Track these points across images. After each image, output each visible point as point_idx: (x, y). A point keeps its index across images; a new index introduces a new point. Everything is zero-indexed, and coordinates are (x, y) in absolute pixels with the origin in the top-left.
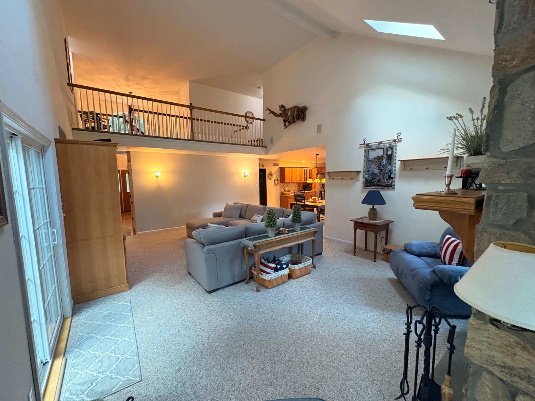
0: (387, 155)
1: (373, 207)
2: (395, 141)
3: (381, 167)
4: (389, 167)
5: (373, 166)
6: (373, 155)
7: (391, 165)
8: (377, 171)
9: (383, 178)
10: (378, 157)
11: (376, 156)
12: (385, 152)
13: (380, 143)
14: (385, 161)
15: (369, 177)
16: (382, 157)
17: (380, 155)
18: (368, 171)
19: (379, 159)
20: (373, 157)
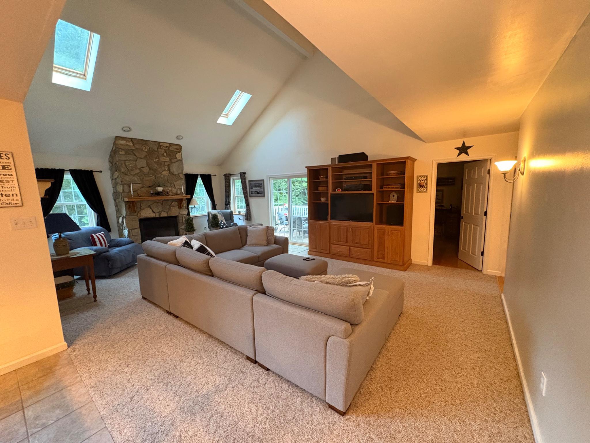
1: (60, 235)
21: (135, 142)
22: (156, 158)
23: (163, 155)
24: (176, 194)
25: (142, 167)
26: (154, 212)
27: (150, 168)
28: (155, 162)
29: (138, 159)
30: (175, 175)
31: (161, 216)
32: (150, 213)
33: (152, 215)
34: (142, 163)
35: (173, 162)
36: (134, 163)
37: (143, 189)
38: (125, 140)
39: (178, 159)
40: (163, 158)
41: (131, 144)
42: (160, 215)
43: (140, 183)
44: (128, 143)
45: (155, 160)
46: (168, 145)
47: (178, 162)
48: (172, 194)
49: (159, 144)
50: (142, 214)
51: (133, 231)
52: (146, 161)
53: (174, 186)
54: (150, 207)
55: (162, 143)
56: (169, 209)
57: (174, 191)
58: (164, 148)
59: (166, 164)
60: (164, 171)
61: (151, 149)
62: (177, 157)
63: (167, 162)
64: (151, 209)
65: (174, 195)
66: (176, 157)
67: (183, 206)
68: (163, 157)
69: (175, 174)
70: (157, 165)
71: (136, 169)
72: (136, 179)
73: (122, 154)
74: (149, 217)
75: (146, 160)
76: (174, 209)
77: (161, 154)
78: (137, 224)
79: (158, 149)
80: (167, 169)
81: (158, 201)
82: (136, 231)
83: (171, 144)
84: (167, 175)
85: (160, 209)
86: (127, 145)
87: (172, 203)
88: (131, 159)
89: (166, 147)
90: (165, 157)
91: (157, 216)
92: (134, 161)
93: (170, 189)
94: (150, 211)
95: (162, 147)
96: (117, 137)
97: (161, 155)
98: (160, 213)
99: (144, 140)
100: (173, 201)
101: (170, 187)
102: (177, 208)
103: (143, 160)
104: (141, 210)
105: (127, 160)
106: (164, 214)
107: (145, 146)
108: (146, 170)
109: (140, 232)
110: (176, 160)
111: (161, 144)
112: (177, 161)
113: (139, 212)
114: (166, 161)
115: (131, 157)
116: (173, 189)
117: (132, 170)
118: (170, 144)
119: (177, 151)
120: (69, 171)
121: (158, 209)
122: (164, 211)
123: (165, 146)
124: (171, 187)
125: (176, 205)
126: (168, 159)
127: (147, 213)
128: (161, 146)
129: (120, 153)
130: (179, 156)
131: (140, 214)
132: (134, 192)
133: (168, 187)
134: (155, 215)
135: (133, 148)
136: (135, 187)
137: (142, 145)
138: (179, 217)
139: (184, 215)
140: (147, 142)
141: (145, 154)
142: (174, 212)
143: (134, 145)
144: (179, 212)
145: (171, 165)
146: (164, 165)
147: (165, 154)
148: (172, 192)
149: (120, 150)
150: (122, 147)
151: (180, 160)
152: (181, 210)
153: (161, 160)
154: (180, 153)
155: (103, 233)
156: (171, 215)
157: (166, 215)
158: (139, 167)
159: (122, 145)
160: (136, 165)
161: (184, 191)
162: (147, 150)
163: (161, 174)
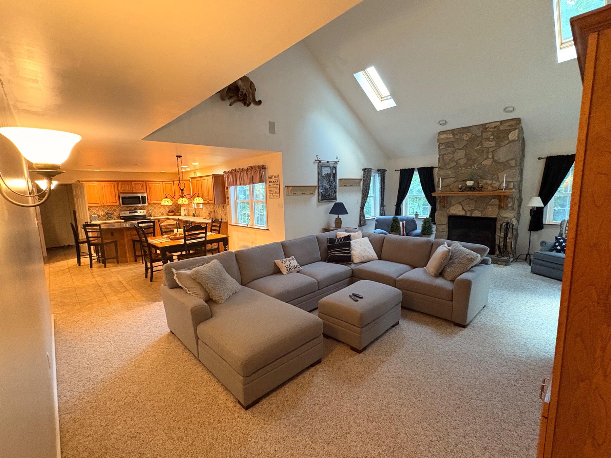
0: (333, 173)
1: (338, 216)
2: (336, 162)
3: (330, 182)
4: (334, 183)
5: (325, 181)
6: (326, 171)
8: (328, 186)
9: (331, 192)
10: (328, 174)
11: (327, 173)
12: (332, 171)
13: (328, 162)
14: (332, 178)
15: (323, 192)
16: (330, 174)
17: (329, 173)
18: (322, 186)
19: (328, 175)
20: (325, 174)
21: (456, 132)
22: (478, 146)
23: (488, 139)
24: (499, 189)
25: (458, 159)
26: (465, 210)
27: (468, 160)
28: (477, 151)
29: (457, 150)
30: (503, 163)
31: (473, 215)
32: (459, 211)
33: (462, 213)
34: (460, 154)
35: (502, 145)
36: (452, 155)
37: (456, 184)
38: (445, 134)
39: (511, 139)
40: (488, 144)
41: (451, 136)
42: (472, 213)
43: (453, 176)
44: (449, 136)
45: (476, 148)
46: (498, 124)
48: (492, 189)
51: (440, 226)
52: (465, 152)
53: (496, 178)
54: (460, 203)
55: (489, 125)
56: (485, 208)
57: (497, 184)
58: (492, 130)
59: (490, 151)
60: (485, 160)
61: (473, 136)
63: (493, 147)
64: (461, 205)
65: (496, 190)
66: (508, 137)
67: (507, 205)
68: (487, 142)
69: (501, 161)
70: (477, 153)
71: (452, 162)
72: (450, 173)
74: (458, 214)
75: (466, 150)
76: (490, 209)
77: (485, 139)
78: (445, 221)
79: (482, 133)
80: (490, 156)
81: (471, 197)
82: (443, 227)
83: (502, 122)
84: (490, 164)
86: (447, 138)
87: (491, 200)
88: (449, 152)
89: (495, 127)
90: (490, 142)
91: (468, 214)
92: (451, 154)
93: (489, 182)
94: (461, 208)
95: (488, 129)
96: (441, 132)
98: (472, 211)
99: (466, 128)
100: (494, 198)
101: (490, 180)
102: (496, 209)
103: (461, 151)
104: (451, 206)
105: (445, 154)
106: (477, 214)
107: (468, 134)
108: (463, 162)
109: (447, 230)
110: (508, 141)
111: (487, 126)
112: (508, 143)
113: (449, 207)
114: (492, 146)
115: (449, 150)
116: (494, 182)
117: (449, 164)
119: (511, 129)
120: (418, 170)
121: (470, 207)
122: (478, 210)
123: (493, 126)
124: (492, 179)
125: (497, 204)
126: (493, 144)
127: (457, 210)
128: (486, 128)
129: (441, 148)
130: (513, 135)
131: (450, 210)
132: (447, 186)
133: (487, 179)
134: (466, 214)
135: (453, 140)
136: (448, 181)
137: (463, 133)
138: (498, 220)
139: (507, 218)
140: (470, 128)
141: (464, 143)
142: (491, 212)
143: (454, 137)
144: (499, 214)
145: (497, 150)
146: (488, 153)
147: (492, 137)
148: (492, 187)
149: (441, 145)
150: (442, 142)
151: (513, 141)
152: (501, 211)
153: (484, 146)
154: (517, 131)
155: (404, 222)
156: (486, 216)
157: (480, 215)
158: (456, 159)
159: (442, 139)
160: (453, 157)
161: (512, 185)
162: (468, 138)
163: (481, 164)
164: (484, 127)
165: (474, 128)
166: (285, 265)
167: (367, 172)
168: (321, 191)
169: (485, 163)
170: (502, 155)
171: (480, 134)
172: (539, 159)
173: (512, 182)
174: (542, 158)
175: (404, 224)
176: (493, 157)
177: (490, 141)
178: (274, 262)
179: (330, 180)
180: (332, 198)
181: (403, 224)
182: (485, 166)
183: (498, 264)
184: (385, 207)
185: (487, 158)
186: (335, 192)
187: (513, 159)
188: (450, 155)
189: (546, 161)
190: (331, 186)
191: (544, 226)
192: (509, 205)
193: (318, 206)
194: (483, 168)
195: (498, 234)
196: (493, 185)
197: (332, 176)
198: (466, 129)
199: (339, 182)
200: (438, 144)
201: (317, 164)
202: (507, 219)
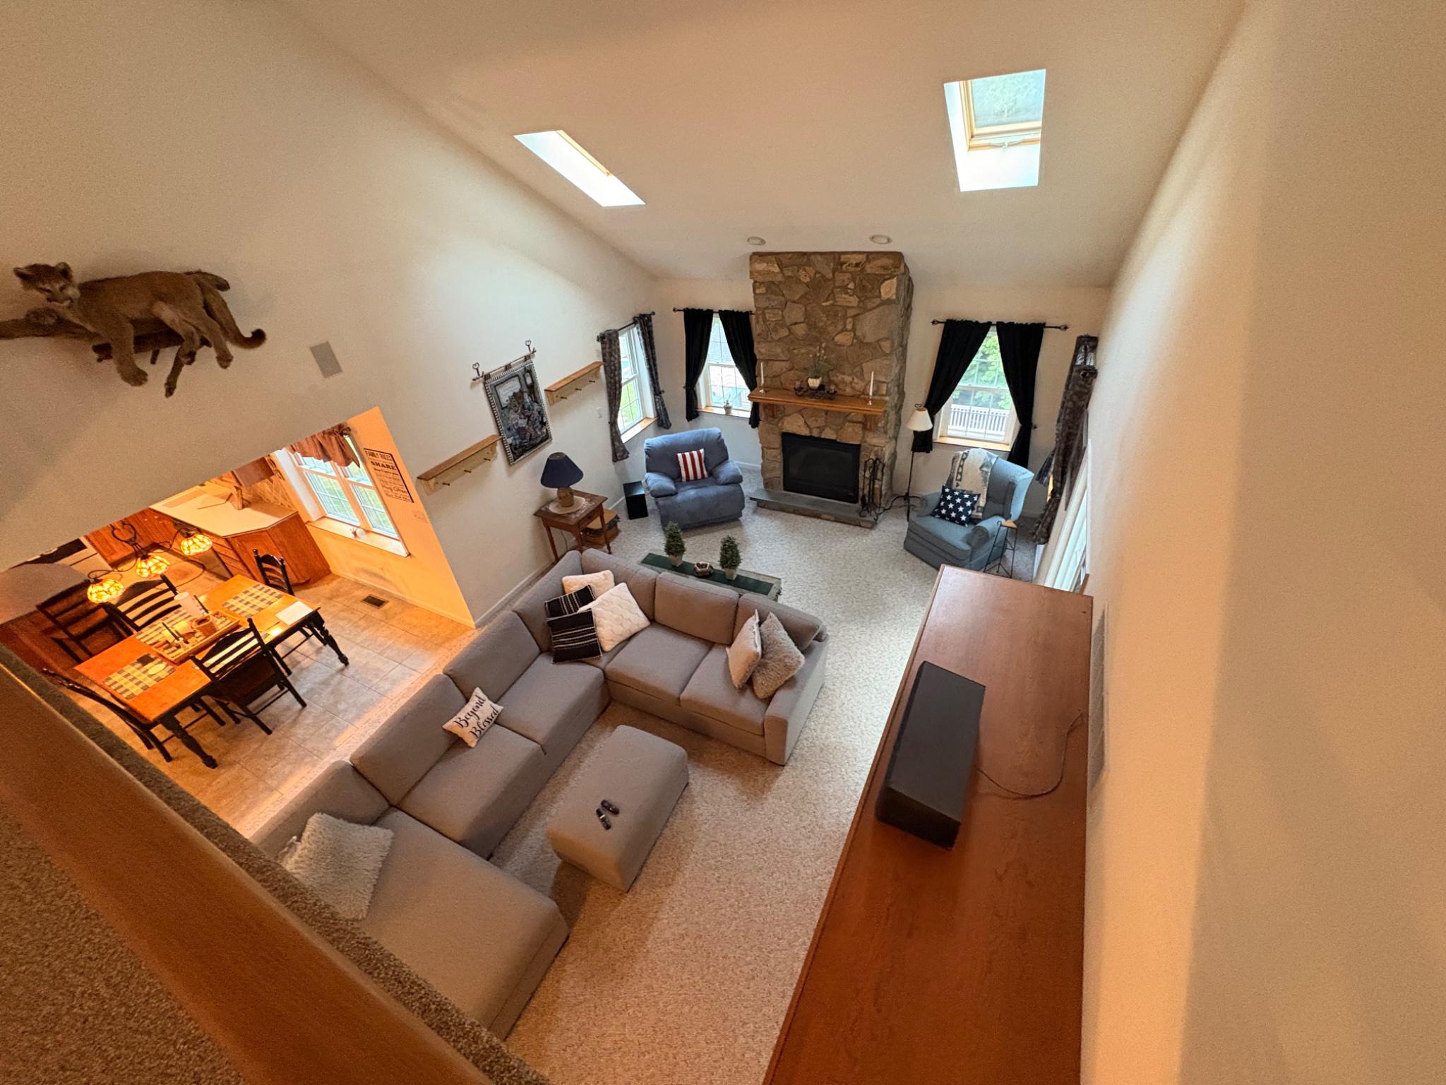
0: (527, 386)
2: (527, 358)
3: (526, 412)
4: (536, 407)
5: (513, 415)
6: (506, 393)
7: (537, 403)
8: (522, 423)
9: (534, 429)
10: (514, 394)
11: (511, 394)
12: (523, 382)
13: (507, 367)
14: (527, 399)
15: (515, 439)
16: (521, 392)
17: (517, 391)
18: (509, 429)
19: (517, 397)
20: (507, 398)
21: (785, 261)
22: (827, 301)
23: (845, 289)
24: (863, 393)
25: (794, 321)
26: (808, 426)
27: (809, 326)
28: (825, 310)
29: (788, 304)
30: (870, 343)
31: (823, 436)
32: (799, 426)
33: (804, 432)
34: (796, 313)
35: (869, 307)
36: (780, 312)
37: (791, 374)
38: (764, 261)
39: (884, 296)
40: (845, 299)
41: (777, 269)
42: (821, 432)
43: (785, 359)
44: (772, 269)
45: (824, 304)
46: (862, 258)
47: (881, 308)
48: (852, 393)
49: (840, 258)
50: (785, 423)
51: (769, 451)
52: (803, 309)
53: (859, 374)
54: (799, 414)
55: (847, 256)
56: (842, 427)
57: (859, 385)
58: (852, 269)
59: (849, 315)
60: (839, 333)
61: (817, 275)
62: (882, 290)
63: (853, 307)
64: (803, 417)
65: (859, 396)
66: (880, 292)
67: (876, 425)
68: (844, 296)
69: (867, 340)
70: (827, 316)
71: (782, 327)
72: (779, 350)
73: (760, 294)
74: (799, 433)
75: (806, 306)
76: (850, 430)
77: (839, 287)
78: (777, 442)
79: (834, 273)
80: (849, 327)
83: (869, 256)
84: (849, 343)
85: (821, 422)
86: (769, 272)
87: (851, 413)
88: (773, 304)
89: (857, 265)
90: (847, 296)
91: (815, 434)
92: (779, 309)
93: (848, 379)
94: (801, 422)
95: (844, 267)
96: (754, 254)
97: (838, 290)
98: (821, 429)
99: (804, 254)
101: (849, 375)
102: (858, 428)
103: (797, 305)
104: (786, 416)
105: (767, 308)
106: (829, 434)
107: (807, 268)
108: (800, 330)
109: (780, 458)
110: (877, 301)
111: (843, 258)
112: (878, 306)
113: (782, 418)
114: (851, 305)
115: (775, 300)
116: (856, 380)
117: (775, 330)
118: (868, 254)
119: (885, 275)
120: (718, 315)
121: (817, 421)
122: (831, 428)
123: (854, 262)
124: (852, 374)
125: (860, 420)
126: (854, 301)
127: (795, 425)
128: (841, 264)
129: (758, 291)
130: (889, 289)
131: (783, 423)
132: (774, 377)
133: (844, 374)
134: (811, 432)
135: (779, 278)
136: (778, 366)
137: (799, 266)
138: (862, 449)
139: (874, 446)
140: (812, 257)
141: (801, 290)
142: (851, 435)
143: (782, 270)
144: (863, 437)
145: (861, 317)
146: (845, 317)
147: (851, 286)
148: (853, 388)
149: (757, 284)
150: (760, 279)
151: (889, 302)
152: (867, 432)
153: (839, 304)
154: (895, 280)
155: (702, 451)
156: (844, 441)
157: (833, 437)
158: (788, 322)
159: (759, 272)
160: (783, 317)
161: (884, 390)
162: (808, 279)
163: (833, 339)
164: (836, 258)
165: (819, 258)
166: (470, 728)
167: (609, 341)
168: (510, 441)
169: (839, 339)
170: (870, 326)
171: (831, 275)
172: (933, 322)
173: (884, 382)
174: (939, 322)
175: (703, 456)
176: (854, 329)
177: (847, 293)
178: (445, 730)
179: (523, 408)
180: (539, 440)
181: (699, 455)
182: (840, 345)
183: (860, 526)
184: (663, 395)
185: (844, 330)
186: (543, 424)
187: (887, 339)
188: (776, 311)
189: (945, 327)
190: (529, 417)
191: (934, 445)
192: (880, 425)
193: (510, 474)
194: (838, 348)
195: (861, 473)
196: (853, 385)
197: (526, 396)
198: (804, 258)
199: (547, 397)
200: (752, 281)
201: (481, 386)
202: (876, 448)
